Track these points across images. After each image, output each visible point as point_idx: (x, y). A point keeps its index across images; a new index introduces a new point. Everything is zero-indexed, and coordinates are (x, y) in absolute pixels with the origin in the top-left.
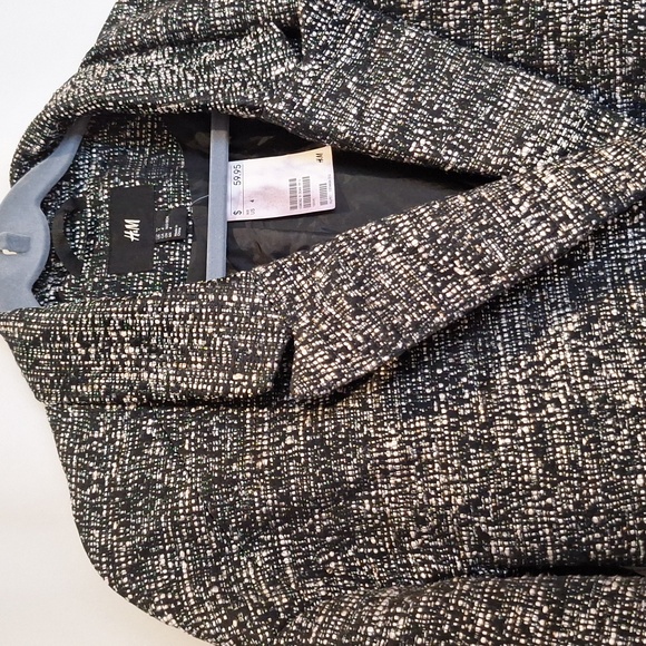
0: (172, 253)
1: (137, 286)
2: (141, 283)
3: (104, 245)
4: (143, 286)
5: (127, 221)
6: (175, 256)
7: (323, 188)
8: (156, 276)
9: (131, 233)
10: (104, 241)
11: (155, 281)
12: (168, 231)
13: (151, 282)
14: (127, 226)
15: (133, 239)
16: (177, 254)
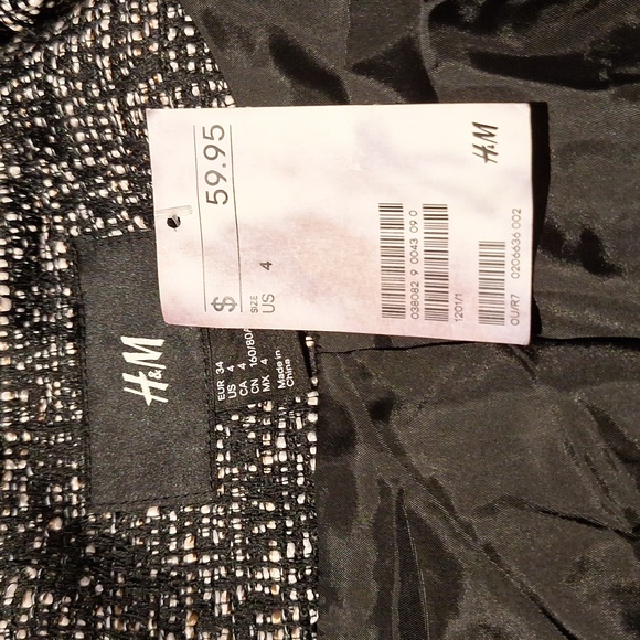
0: (267, 439)
1: (180, 553)
2: (188, 544)
3: (66, 413)
4: (197, 551)
5: (126, 340)
6: (275, 451)
7: (491, 255)
8: (229, 516)
9: (141, 379)
10: (65, 398)
11: (229, 532)
12: (257, 372)
13: (217, 538)
14: (129, 357)
15: (149, 398)
16: (281, 443)
